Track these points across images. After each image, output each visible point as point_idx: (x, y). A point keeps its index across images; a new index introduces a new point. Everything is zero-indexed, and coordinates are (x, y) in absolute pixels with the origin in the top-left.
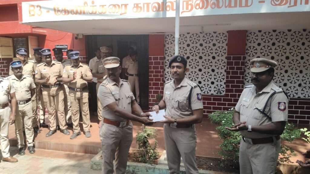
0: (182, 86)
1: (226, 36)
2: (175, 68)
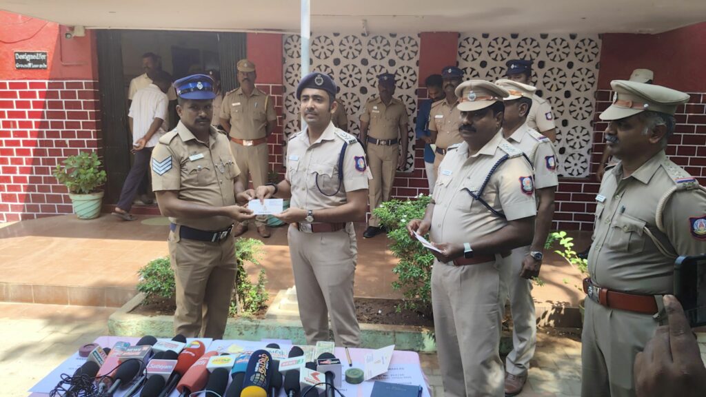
0: (324, 141)
1: (416, 45)
2: (311, 100)
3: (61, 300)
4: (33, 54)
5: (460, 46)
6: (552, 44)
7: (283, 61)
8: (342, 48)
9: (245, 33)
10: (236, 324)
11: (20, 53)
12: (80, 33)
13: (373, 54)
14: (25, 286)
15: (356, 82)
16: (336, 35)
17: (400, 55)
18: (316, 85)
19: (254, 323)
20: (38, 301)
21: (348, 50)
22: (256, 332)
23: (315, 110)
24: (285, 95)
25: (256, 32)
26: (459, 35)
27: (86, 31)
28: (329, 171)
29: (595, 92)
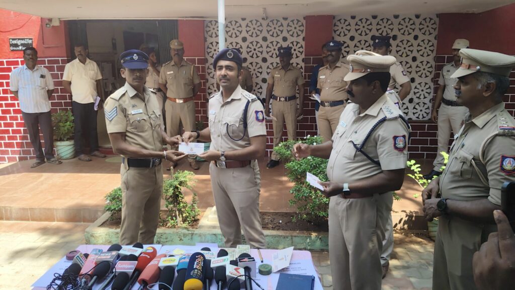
0: (233, 100)
1: (303, 25)
2: (224, 69)
3: (50, 219)
4: (22, 39)
5: (335, 25)
6: (402, 22)
7: (205, 40)
8: (248, 29)
9: (177, 20)
10: (177, 233)
11: (13, 39)
12: (56, 23)
13: (271, 33)
14: (24, 209)
15: (259, 54)
16: (244, 19)
17: (291, 33)
18: (228, 58)
19: (190, 232)
20: (33, 220)
21: (252, 30)
22: (192, 238)
23: (228, 76)
24: (207, 65)
25: (185, 19)
26: (334, 17)
27: (61, 22)
28: (236, 122)
29: (434, 57)
